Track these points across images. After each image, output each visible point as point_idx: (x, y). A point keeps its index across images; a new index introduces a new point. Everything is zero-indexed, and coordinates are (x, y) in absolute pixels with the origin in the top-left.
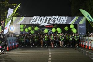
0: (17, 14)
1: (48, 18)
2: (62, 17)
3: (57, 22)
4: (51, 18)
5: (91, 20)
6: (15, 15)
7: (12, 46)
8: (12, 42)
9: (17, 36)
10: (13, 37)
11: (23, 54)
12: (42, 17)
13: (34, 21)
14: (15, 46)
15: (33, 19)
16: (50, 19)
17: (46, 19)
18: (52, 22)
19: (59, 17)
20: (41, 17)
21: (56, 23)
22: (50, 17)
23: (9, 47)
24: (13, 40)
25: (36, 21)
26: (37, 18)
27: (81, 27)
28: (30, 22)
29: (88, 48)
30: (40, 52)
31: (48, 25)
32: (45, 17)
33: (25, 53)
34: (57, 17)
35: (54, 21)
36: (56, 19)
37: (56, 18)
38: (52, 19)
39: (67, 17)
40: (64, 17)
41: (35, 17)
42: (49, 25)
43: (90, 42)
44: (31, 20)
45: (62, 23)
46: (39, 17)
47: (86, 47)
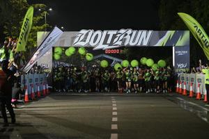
0: (45, 25)
1: (112, 33)
2: (140, 32)
3: (130, 42)
4: (117, 34)
5: (202, 35)
6: (42, 27)
7: (36, 93)
8: (35, 83)
9: (46, 71)
10: (38, 73)
11: (58, 108)
12: (99, 32)
13: (81, 39)
14: (42, 91)
15: (79, 35)
16: (114, 36)
17: (107, 36)
18: (120, 43)
19: (135, 32)
20: (95, 31)
21: (128, 44)
22: (115, 32)
23: (29, 95)
24: (37, 79)
25: (85, 41)
26: (87, 34)
27: (180, 53)
28: (72, 41)
29: (196, 97)
30: (94, 105)
31: (111, 49)
32: (105, 32)
33: (61, 108)
34: (130, 31)
35: (124, 40)
36: (128, 37)
37: (126, 34)
38: (119, 35)
39: (150, 32)
40: (145, 32)
41: (84, 32)
42: (114, 49)
43: (199, 85)
44: (74, 38)
45: (139, 44)
46: (92, 31)
47: (191, 95)
